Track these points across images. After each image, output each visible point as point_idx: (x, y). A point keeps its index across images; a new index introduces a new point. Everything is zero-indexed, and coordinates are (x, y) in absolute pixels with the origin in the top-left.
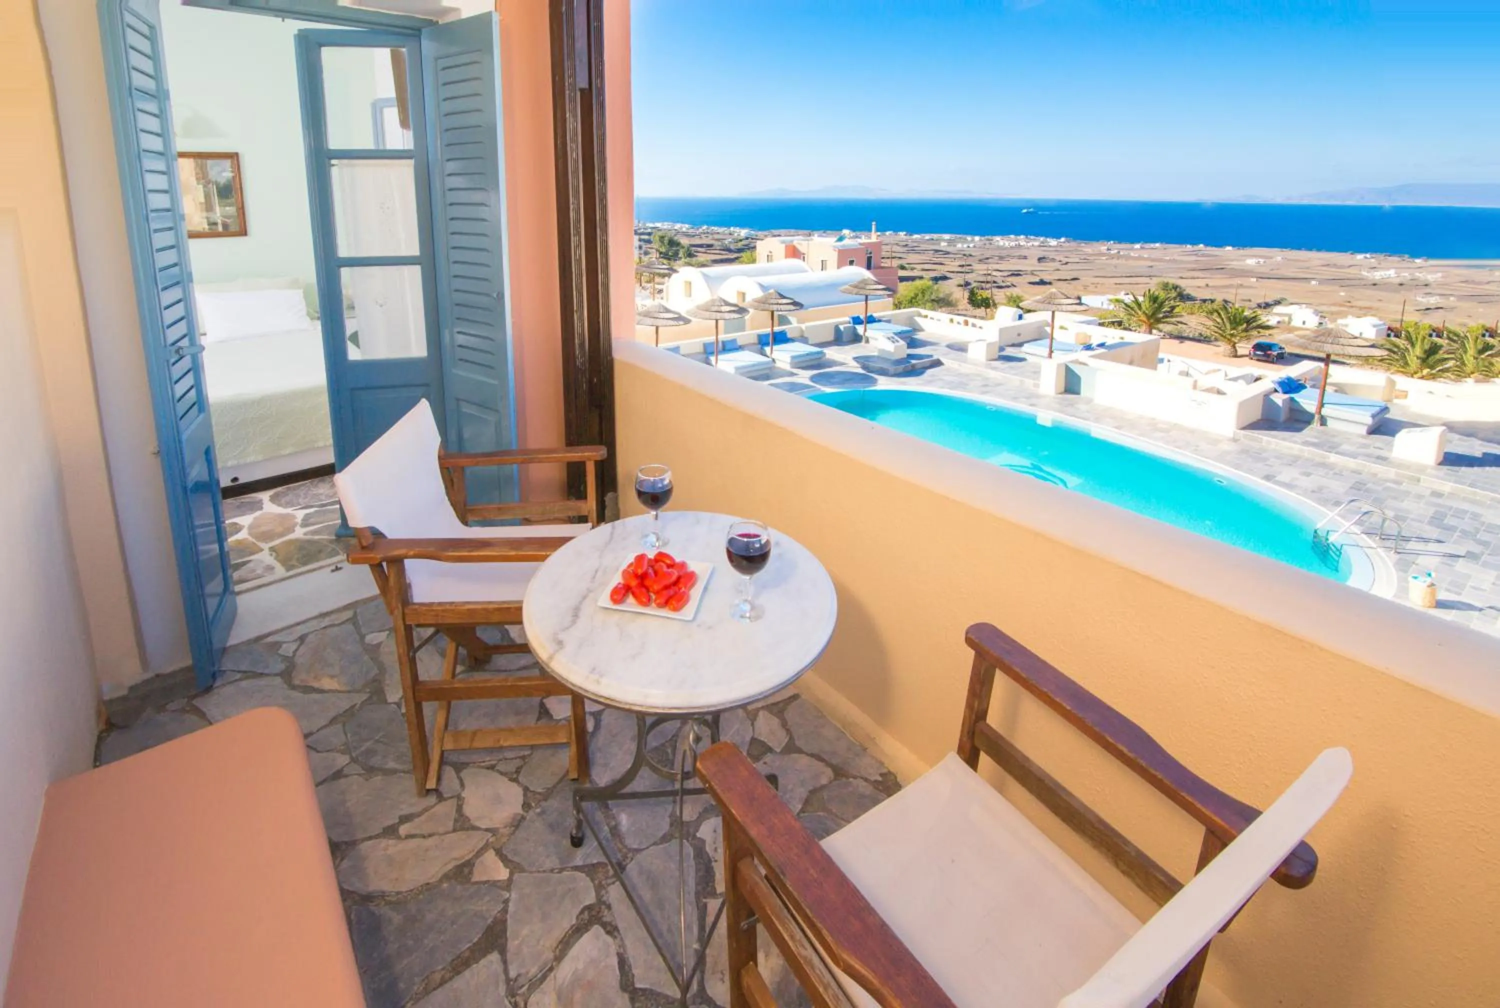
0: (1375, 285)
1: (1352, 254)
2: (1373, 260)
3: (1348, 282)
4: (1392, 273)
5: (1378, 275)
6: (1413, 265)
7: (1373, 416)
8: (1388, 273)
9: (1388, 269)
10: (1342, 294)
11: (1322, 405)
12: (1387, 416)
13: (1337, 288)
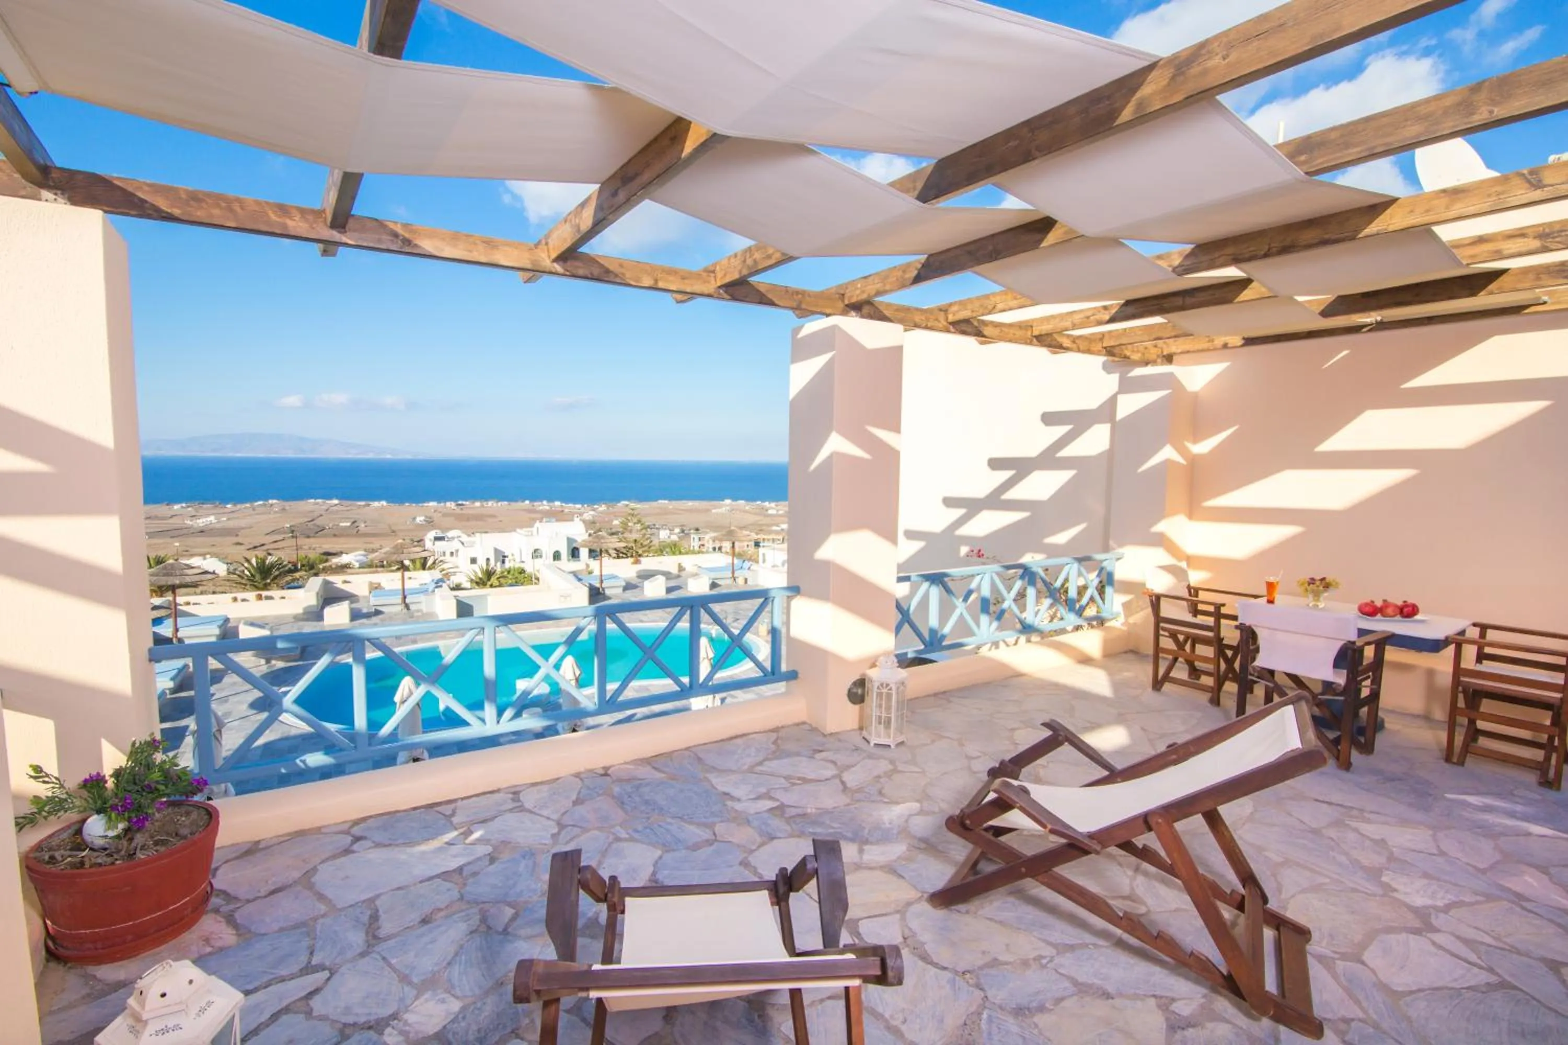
0: (202, 532)
1: (168, 505)
2: (190, 509)
3: (177, 533)
4: (212, 518)
5: (201, 522)
6: (226, 510)
7: (220, 627)
8: (209, 519)
9: (208, 515)
10: (177, 544)
11: (177, 630)
12: (230, 625)
13: (170, 540)
